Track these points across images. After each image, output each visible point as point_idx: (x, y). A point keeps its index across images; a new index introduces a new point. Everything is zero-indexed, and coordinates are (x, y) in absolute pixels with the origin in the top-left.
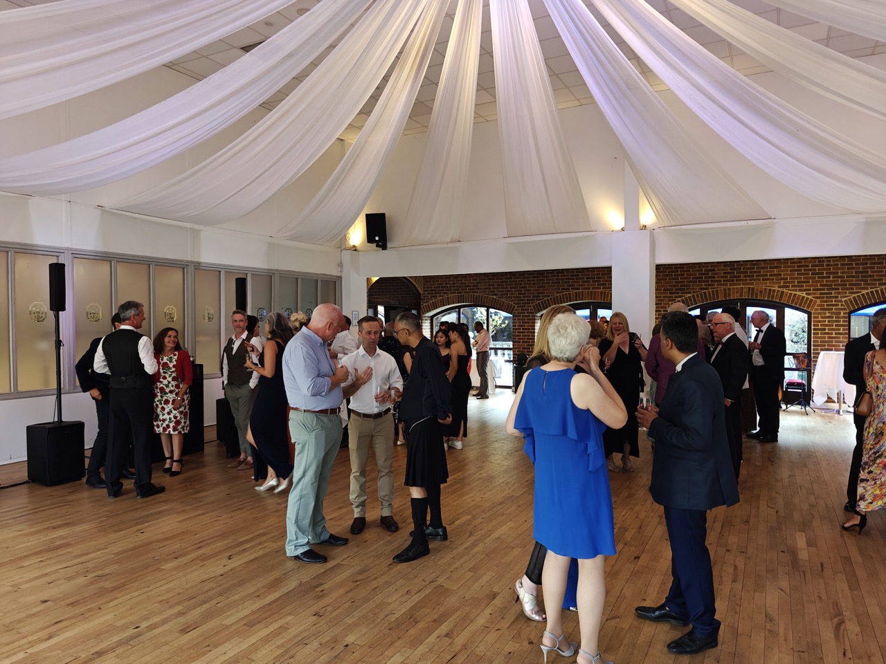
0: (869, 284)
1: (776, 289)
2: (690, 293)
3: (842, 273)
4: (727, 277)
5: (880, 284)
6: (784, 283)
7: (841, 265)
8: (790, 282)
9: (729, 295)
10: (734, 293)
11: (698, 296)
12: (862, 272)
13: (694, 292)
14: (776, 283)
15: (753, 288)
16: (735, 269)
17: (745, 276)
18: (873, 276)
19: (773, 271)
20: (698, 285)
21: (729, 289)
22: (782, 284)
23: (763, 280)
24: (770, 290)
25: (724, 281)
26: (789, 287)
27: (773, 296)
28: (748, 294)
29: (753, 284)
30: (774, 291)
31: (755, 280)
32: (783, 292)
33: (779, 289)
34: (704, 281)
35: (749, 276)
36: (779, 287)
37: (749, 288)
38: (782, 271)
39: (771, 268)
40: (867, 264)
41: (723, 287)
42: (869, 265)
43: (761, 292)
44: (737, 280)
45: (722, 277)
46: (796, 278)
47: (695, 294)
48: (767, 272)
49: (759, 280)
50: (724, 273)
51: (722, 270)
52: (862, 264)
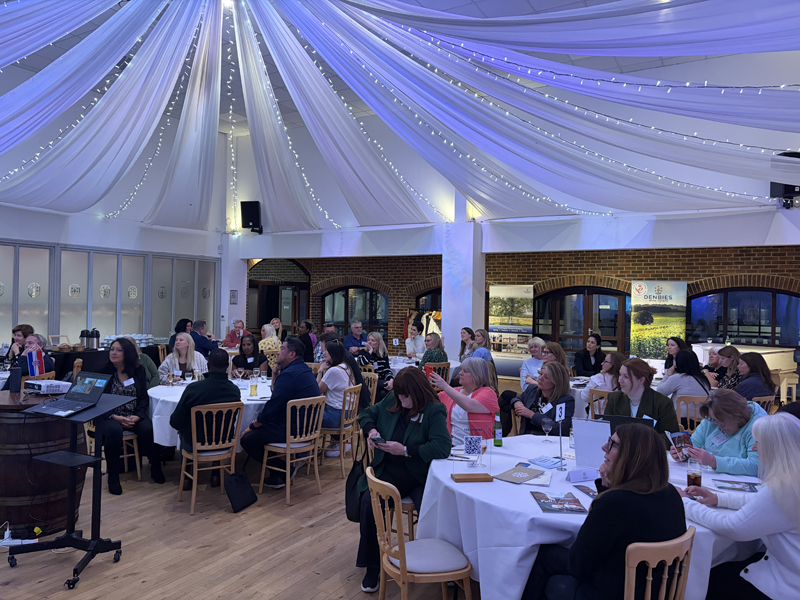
0: (694, 275)
1: (614, 278)
3: (671, 264)
4: (572, 266)
5: (704, 276)
6: (621, 272)
7: (670, 256)
8: (626, 272)
9: (574, 282)
12: (687, 264)
13: (543, 279)
14: (613, 272)
15: (594, 277)
16: (579, 258)
17: (587, 266)
18: (697, 268)
19: (612, 261)
20: (547, 273)
21: (574, 277)
22: (619, 274)
23: (604, 269)
24: (609, 278)
25: (570, 269)
26: (624, 276)
27: (611, 285)
28: (590, 282)
29: (594, 273)
30: (612, 279)
31: (596, 269)
32: (619, 281)
33: (617, 278)
34: (552, 269)
35: (591, 265)
36: (617, 276)
37: (591, 276)
38: (619, 261)
39: (609, 258)
40: (692, 256)
41: (568, 275)
42: (694, 258)
43: (601, 280)
44: (581, 269)
45: (568, 266)
46: (631, 268)
47: (544, 281)
48: (606, 261)
49: (599, 269)
50: (570, 262)
51: (568, 259)
52: (688, 256)
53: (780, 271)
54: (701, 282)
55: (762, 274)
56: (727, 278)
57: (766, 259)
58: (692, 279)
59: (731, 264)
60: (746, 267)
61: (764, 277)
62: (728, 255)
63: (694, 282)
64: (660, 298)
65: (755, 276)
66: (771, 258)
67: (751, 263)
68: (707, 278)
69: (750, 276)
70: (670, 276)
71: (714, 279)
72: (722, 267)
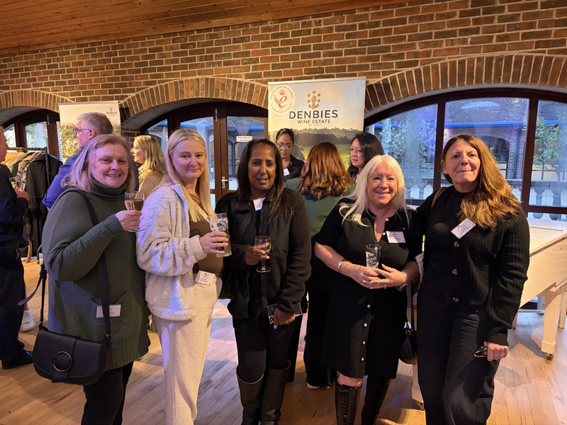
0: (380, 66)
1: (244, 80)
2: (133, 91)
3: (339, 45)
4: (176, 61)
5: (400, 65)
6: (255, 68)
7: (338, 29)
8: (262, 67)
9: (182, 92)
10: (188, 89)
11: (143, 97)
12: (370, 42)
13: (138, 90)
14: (242, 70)
15: (212, 80)
17: (201, 59)
18: (387, 49)
19: (238, 47)
20: (143, 77)
21: (181, 82)
22: (251, 72)
23: (226, 64)
24: (235, 81)
25: (175, 68)
26: (259, 76)
27: (239, 94)
28: (207, 91)
29: (211, 72)
30: (240, 83)
31: (214, 64)
32: (252, 86)
33: (248, 80)
34: (150, 70)
35: (206, 58)
36: (248, 76)
37: (207, 79)
38: (251, 46)
39: (235, 41)
40: (377, 24)
41: (173, 80)
42: (381, 27)
43: (223, 85)
44: (191, 67)
45: (172, 61)
46: (271, 59)
47: (139, 92)
48: (229, 49)
49: (219, 64)
50: (175, 54)
51: (172, 48)
52: (370, 26)
53: (554, 43)
54: (393, 79)
55: (515, 53)
56: (444, 67)
57: (526, 16)
58: (376, 75)
59: (453, 34)
60: (482, 40)
61: (519, 59)
62: (448, 16)
63: (380, 80)
64: (316, 114)
65: (499, 59)
66: (537, 15)
67: (493, 30)
68: (404, 70)
69: (490, 60)
70: (337, 69)
71: (418, 72)
72: (436, 44)
